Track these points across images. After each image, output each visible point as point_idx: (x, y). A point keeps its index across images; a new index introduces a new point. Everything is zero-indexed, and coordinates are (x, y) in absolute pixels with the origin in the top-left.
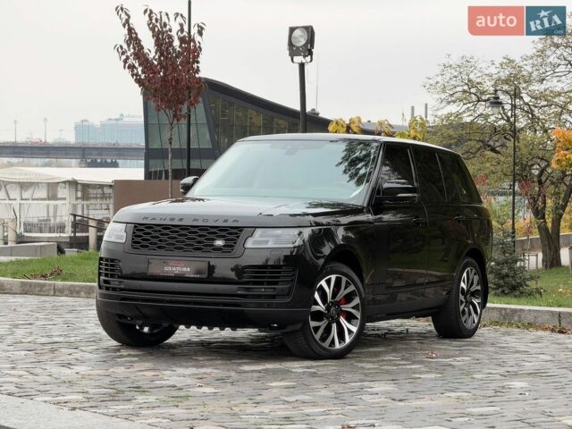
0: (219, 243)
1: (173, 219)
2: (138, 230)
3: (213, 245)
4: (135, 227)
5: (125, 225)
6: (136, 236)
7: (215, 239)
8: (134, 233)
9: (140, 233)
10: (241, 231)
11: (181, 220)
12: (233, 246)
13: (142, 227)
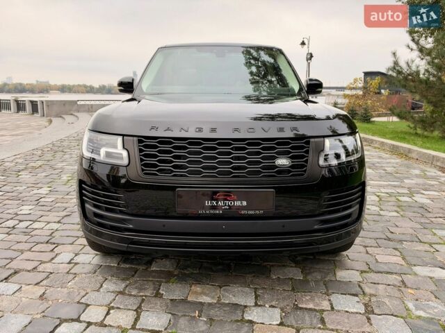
0: (283, 162)
1: (200, 130)
2: (146, 146)
3: (276, 167)
4: (140, 141)
5: (120, 139)
6: (146, 156)
7: (274, 158)
8: (141, 151)
9: (153, 151)
10: (308, 143)
11: (213, 130)
12: (303, 166)
13: (153, 142)
